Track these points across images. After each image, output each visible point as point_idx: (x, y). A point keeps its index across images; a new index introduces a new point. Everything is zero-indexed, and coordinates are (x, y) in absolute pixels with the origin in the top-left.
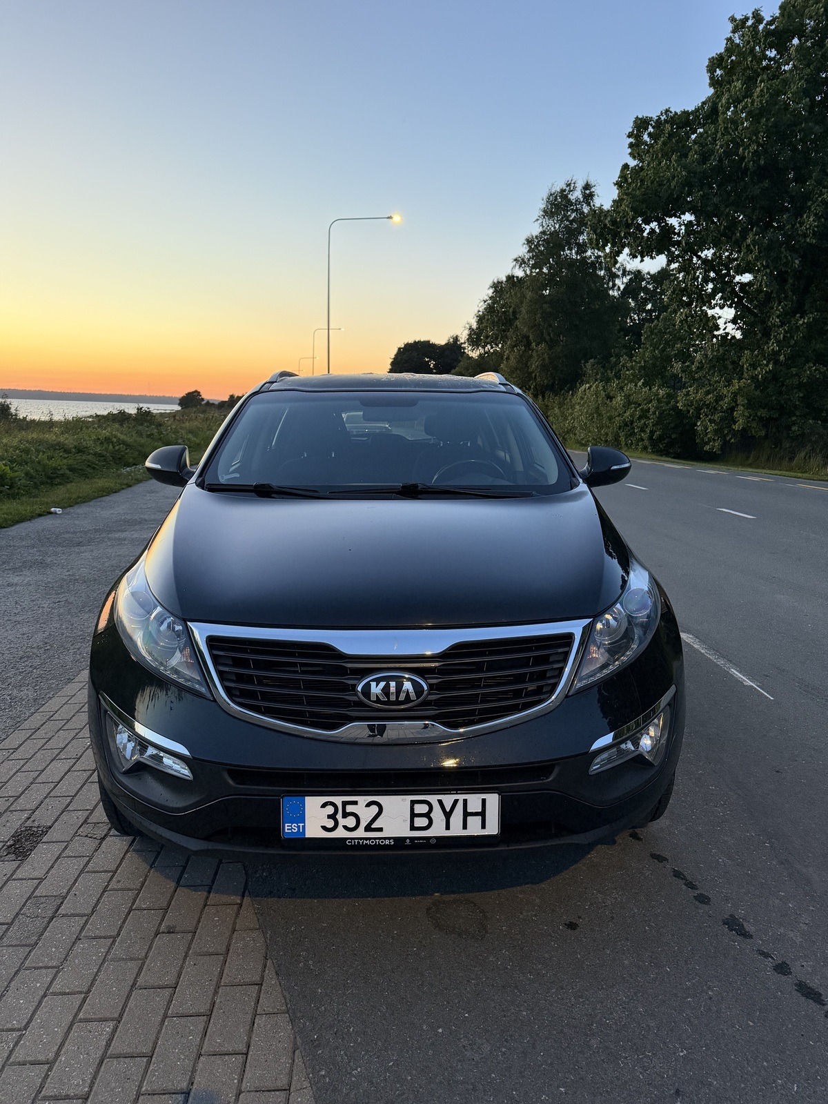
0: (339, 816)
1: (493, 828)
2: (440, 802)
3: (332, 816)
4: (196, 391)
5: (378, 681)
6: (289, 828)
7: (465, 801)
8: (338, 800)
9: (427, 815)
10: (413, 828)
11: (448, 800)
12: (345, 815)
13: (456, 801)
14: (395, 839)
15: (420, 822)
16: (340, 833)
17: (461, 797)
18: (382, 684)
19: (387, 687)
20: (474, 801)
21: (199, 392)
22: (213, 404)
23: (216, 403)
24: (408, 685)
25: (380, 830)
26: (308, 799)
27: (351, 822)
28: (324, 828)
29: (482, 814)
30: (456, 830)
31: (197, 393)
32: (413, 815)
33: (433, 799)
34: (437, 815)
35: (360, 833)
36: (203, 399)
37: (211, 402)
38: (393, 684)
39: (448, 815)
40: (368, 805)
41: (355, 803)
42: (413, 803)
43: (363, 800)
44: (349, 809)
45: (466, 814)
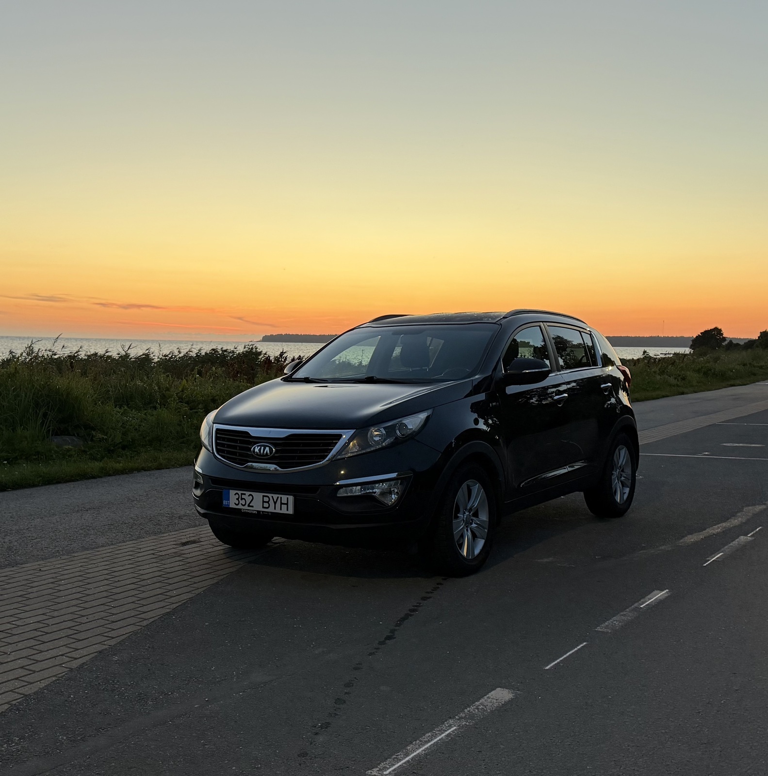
0: (240, 499)
1: (291, 511)
2: (272, 497)
3: (238, 499)
4: (716, 329)
5: (258, 446)
6: (225, 502)
7: (281, 498)
8: (240, 492)
9: (268, 502)
10: (263, 507)
11: (275, 496)
12: (242, 499)
13: (278, 497)
14: (257, 511)
15: (266, 505)
16: (240, 507)
17: (280, 496)
18: (259, 447)
19: (260, 449)
20: (284, 498)
21: (720, 330)
22: (738, 345)
23: (742, 343)
24: (267, 449)
25: (252, 506)
26: (230, 491)
27: (243, 502)
28: (235, 503)
29: (287, 504)
30: (278, 511)
31: (717, 331)
32: (264, 502)
33: (270, 495)
34: (271, 502)
35: (246, 507)
36: (724, 339)
37: (734, 342)
38: (262, 448)
39: (275, 503)
40: (249, 496)
41: (245, 494)
42: (264, 496)
43: (248, 493)
44: (243, 496)
45: (282, 504)
